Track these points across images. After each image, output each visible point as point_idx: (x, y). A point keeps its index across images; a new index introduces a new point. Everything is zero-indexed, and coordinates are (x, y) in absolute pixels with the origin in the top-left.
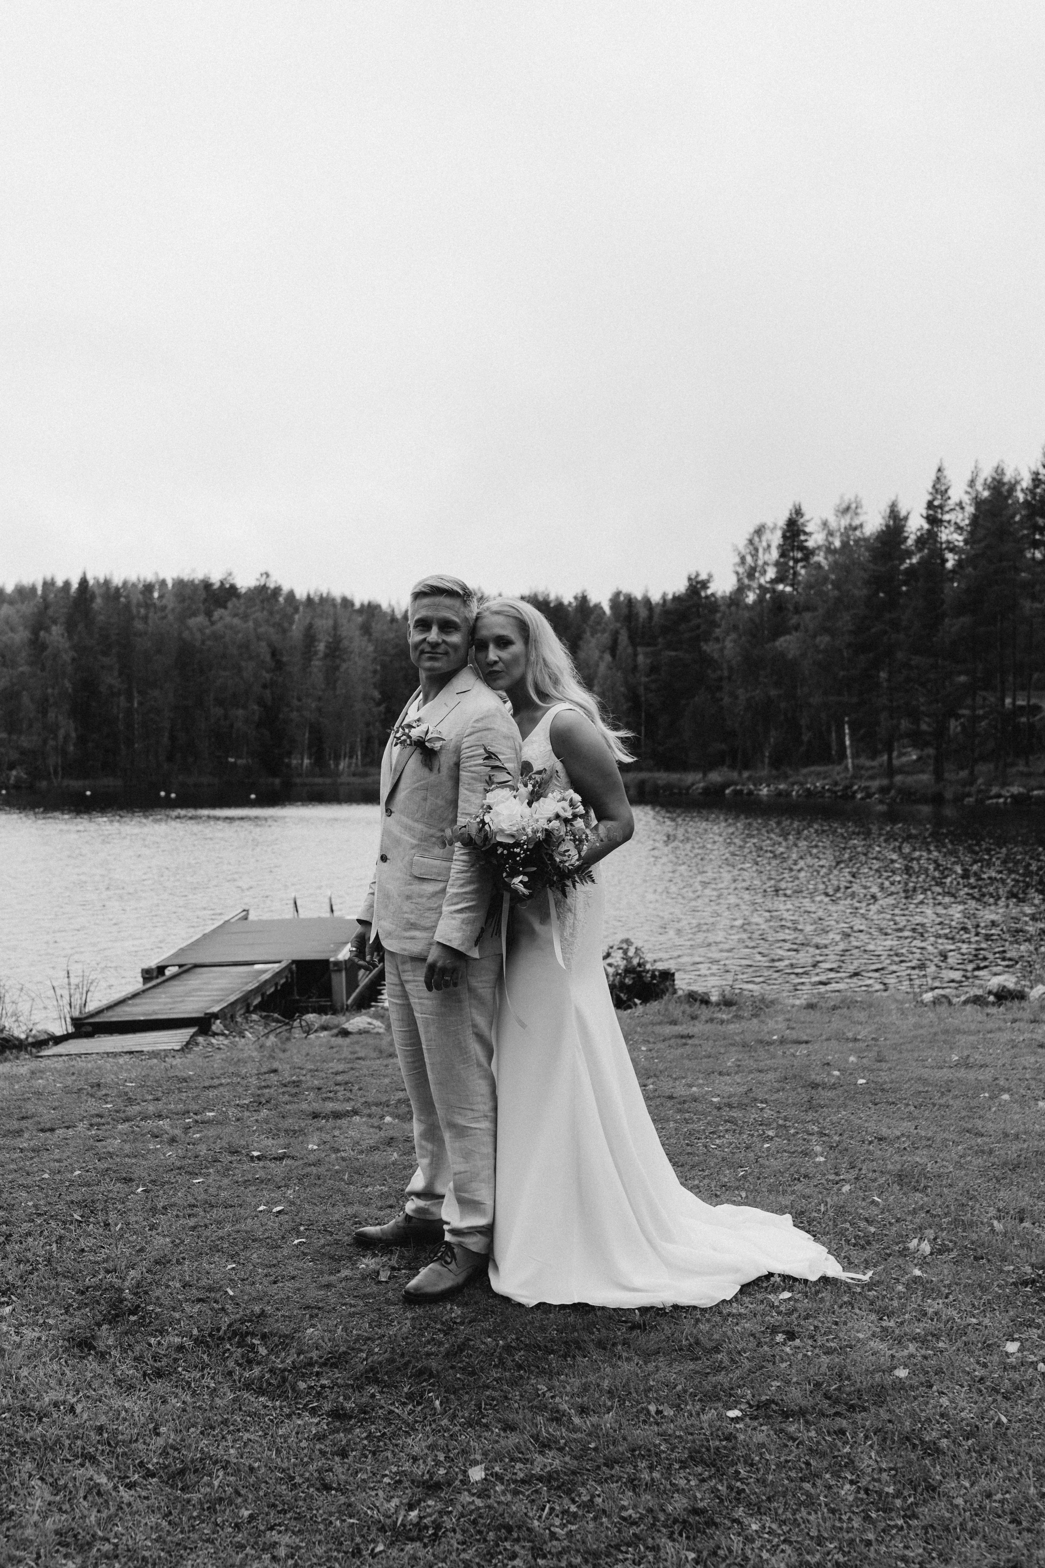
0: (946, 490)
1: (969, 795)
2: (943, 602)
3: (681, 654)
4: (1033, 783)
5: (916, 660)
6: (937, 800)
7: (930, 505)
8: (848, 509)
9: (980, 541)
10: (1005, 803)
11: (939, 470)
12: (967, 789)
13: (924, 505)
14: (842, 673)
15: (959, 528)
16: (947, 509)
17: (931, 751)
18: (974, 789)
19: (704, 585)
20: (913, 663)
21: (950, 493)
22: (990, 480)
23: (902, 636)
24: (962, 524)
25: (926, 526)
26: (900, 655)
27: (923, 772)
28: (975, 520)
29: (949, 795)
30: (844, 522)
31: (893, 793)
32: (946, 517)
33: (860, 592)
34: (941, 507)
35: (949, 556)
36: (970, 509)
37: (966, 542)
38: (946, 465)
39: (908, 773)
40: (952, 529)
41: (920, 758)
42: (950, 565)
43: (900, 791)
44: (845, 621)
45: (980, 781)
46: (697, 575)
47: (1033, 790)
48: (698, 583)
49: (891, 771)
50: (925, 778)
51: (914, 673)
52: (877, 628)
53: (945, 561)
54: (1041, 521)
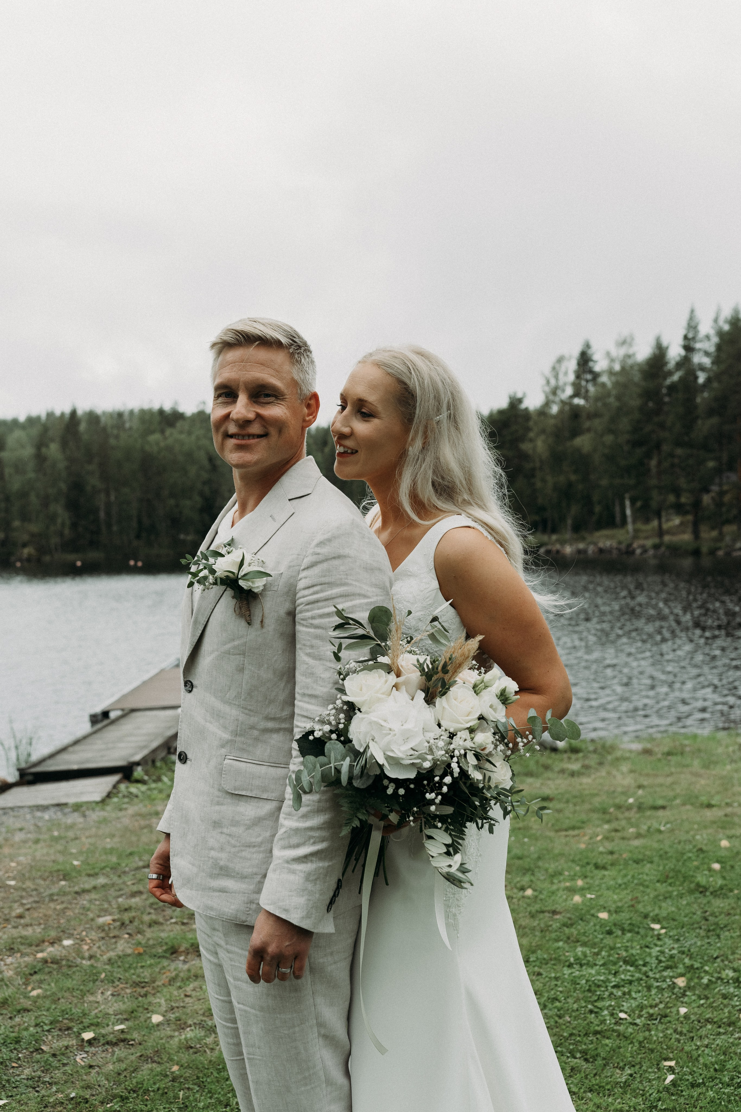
0: (698, 326)
1: (719, 549)
2: (696, 408)
5: (679, 451)
6: (696, 553)
7: (686, 337)
8: (624, 343)
9: (724, 362)
11: (692, 311)
12: (718, 545)
13: (681, 337)
14: (624, 463)
15: (707, 354)
16: (698, 339)
17: (690, 518)
18: (723, 545)
19: (520, 401)
20: (675, 453)
21: (701, 328)
22: (729, 317)
23: (668, 434)
24: (709, 351)
25: (683, 352)
26: (666, 448)
27: (684, 532)
28: (719, 347)
29: (704, 549)
30: (622, 352)
31: (663, 549)
32: (698, 346)
33: (636, 403)
34: (694, 338)
35: (700, 374)
36: (715, 340)
37: (713, 363)
39: (673, 534)
40: (702, 354)
41: (682, 524)
42: (702, 380)
43: (669, 546)
44: (625, 424)
45: (727, 538)
46: (515, 393)
48: (516, 400)
49: (661, 533)
50: (687, 537)
51: (676, 461)
52: (648, 428)
53: (696, 378)
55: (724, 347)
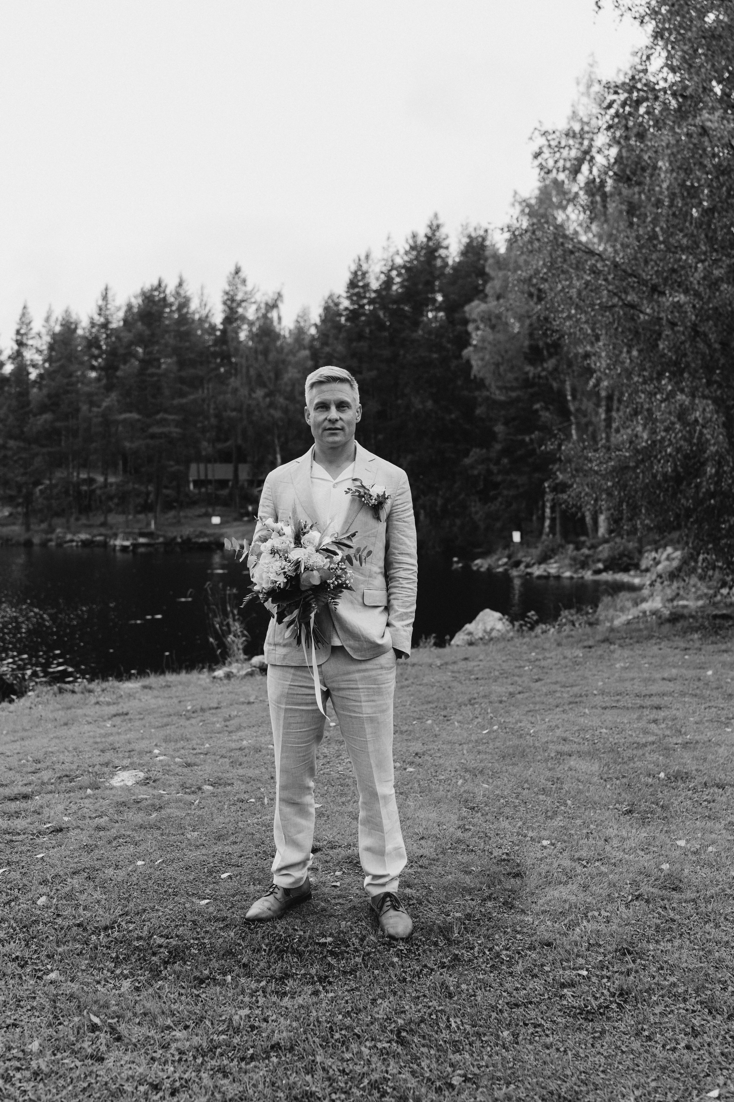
0: (30, 323)
1: (51, 540)
2: (28, 403)
4: (95, 531)
5: (11, 443)
6: (28, 544)
7: (18, 332)
9: (56, 362)
10: (77, 546)
11: (25, 308)
12: (49, 536)
13: (14, 332)
15: (39, 351)
16: (30, 336)
17: (19, 509)
18: (54, 536)
20: (8, 445)
21: (33, 325)
22: (60, 319)
24: (41, 348)
25: (16, 347)
27: (14, 524)
28: (51, 347)
29: (36, 540)
32: (30, 342)
34: (26, 334)
35: (31, 370)
36: (47, 339)
37: (45, 361)
38: (29, 305)
39: (4, 525)
40: (34, 351)
41: (11, 515)
42: (33, 376)
45: (58, 530)
47: (95, 536)
50: (17, 529)
51: (10, 453)
53: (28, 373)
54: (96, 352)
55: (56, 347)
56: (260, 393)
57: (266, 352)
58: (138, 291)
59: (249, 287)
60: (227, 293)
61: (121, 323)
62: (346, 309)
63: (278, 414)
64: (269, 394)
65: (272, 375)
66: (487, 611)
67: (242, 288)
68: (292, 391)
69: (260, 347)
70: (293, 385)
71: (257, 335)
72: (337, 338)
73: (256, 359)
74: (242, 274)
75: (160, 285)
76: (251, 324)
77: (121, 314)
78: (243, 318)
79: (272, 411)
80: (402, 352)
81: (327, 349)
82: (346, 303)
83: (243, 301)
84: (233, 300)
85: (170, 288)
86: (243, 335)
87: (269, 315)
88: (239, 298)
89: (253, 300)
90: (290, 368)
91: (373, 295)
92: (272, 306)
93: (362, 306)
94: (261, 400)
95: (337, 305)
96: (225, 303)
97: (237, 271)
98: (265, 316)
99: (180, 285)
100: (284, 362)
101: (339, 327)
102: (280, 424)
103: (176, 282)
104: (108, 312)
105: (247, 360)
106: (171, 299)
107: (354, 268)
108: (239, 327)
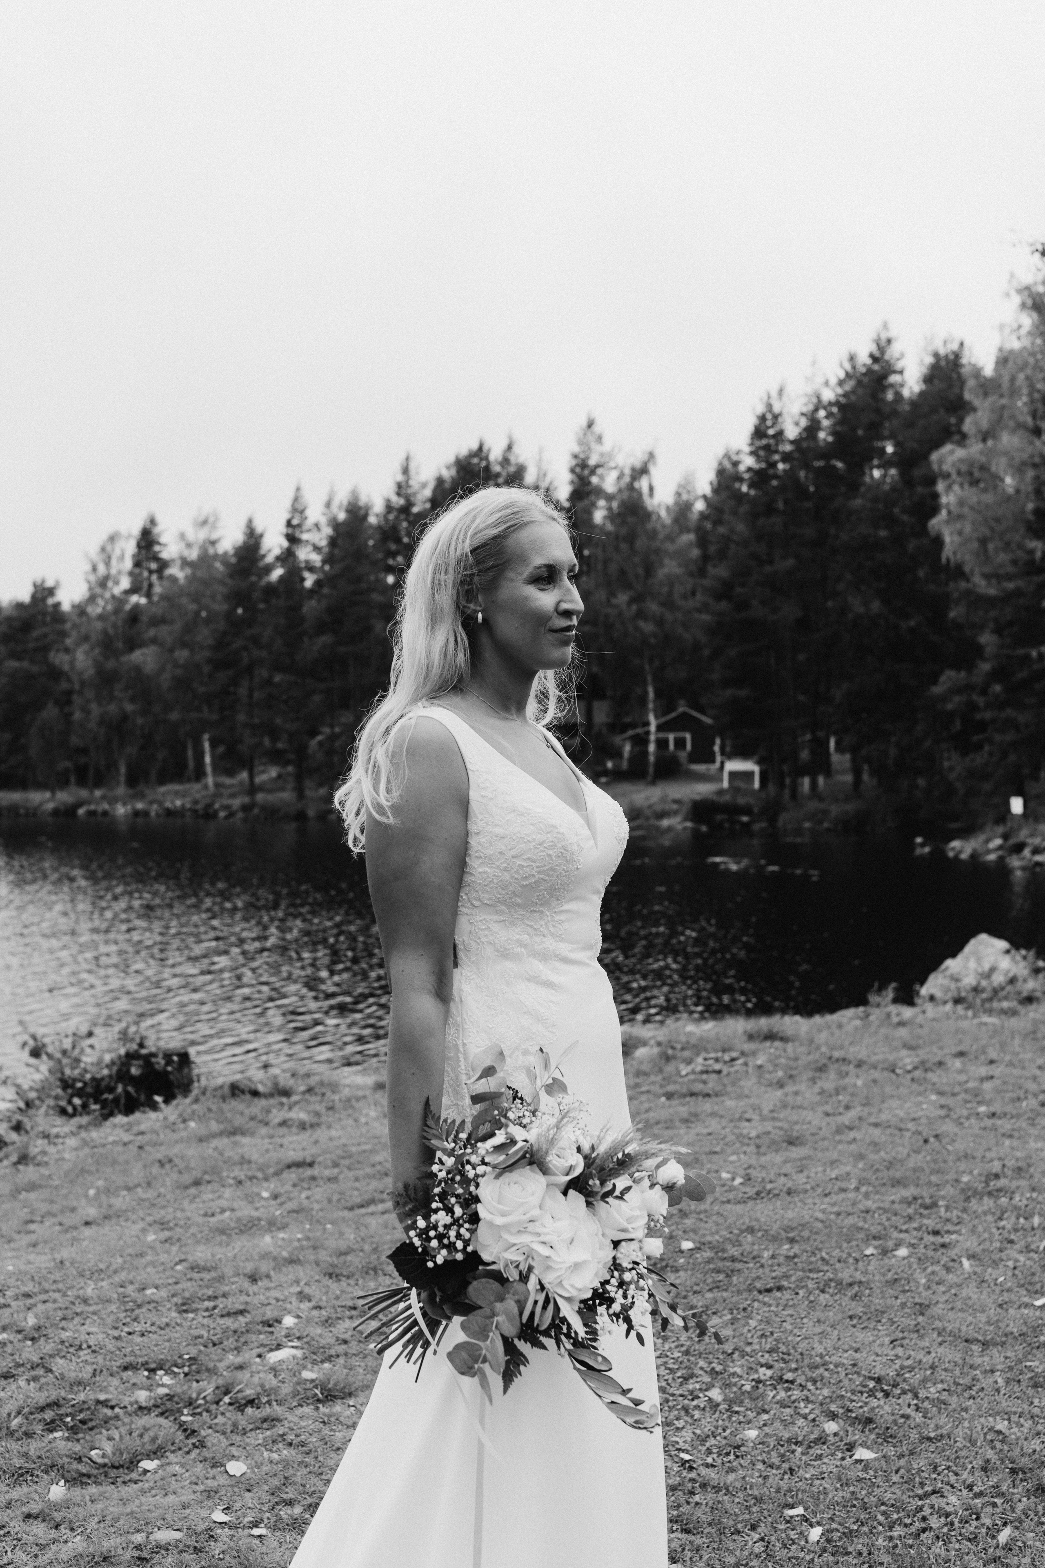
0: (305, 510)
2: (302, 620)
3: (25, 664)
5: (278, 678)
6: (300, 817)
7: (289, 524)
8: (205, 522)
9: (339, 562)
11: (298, 489)
13: (284, 523)
14: (202, 690)
15: (317, 549)
16: (305, 528)
17: (290, 769)
19: (51, 592)
20: (274, 680)
21: (308, 512)
22: (345, 503)
23: (264, 654)
24: (319, 544)
25: (286, 544)
26: (260, 673)
27: (283, 789)
28: (333, 542)
29: (311, 813)
30: (202, 535)
31: (256, 811)
32: (305, 537)
33: (221, 607)
34: (299, 526)
35: (306, 574)
36: (328, 531)
37: (324, 562)
39: (270, 791)
40: (310, 548)
41: (280, 776)
42: (309, 583)
43: (263, 808)
44: (204, 636)
46: (43, 581)
48: (44, 589)
49: (253, 789)
50: (287, 796)
51: (275, 690)
52: (238, 643)
53: (303, 579)
54: (393, 547)
55: (340, 542)
56: (622, 598)
57: (631, 538)
58: (452, 459)
59: (607, 446)
60: (576, 456)
61: (428, 505)
62: (749, 469)
63: (648, 627)
64: (638, 599)
65: (640, 571)
66: (983, 937)
67: (597, 448)
68: (670, 593)
69: (624, 531)
70: (671, 585)
71: (619, 514)
72: (735, 513)
73: (617, 549)
74: (597, 429)
75: (480, 448)
76: (610, 498)
77: (428, 493)
78: (599, 492)
79: (641, 624)
80: (832, 531)
81: (721, 530)
82: (749, 461)
83: (598, 466)
84: (583, 465)
85: (495, 454)
86: (599, 516)
87: (636, 485)
88: (592, 462)
89: (612, 464)
90: (667, 561)
91: (788, 448)
92: (642, 471)
93: (773, 465)
94: (624, 607)
95: (736, 464)
96: (572, 471)
97: (590, 425)
98: (631, 487)
99: (510, 448)
100: (657, 551)
101: (740, 497)
102: (652, 641)
103: (504, 445)
104: (409, 491)
105: (604, 551)
106: (497, 468)
107: (760, 409)
108: (594, 505)
